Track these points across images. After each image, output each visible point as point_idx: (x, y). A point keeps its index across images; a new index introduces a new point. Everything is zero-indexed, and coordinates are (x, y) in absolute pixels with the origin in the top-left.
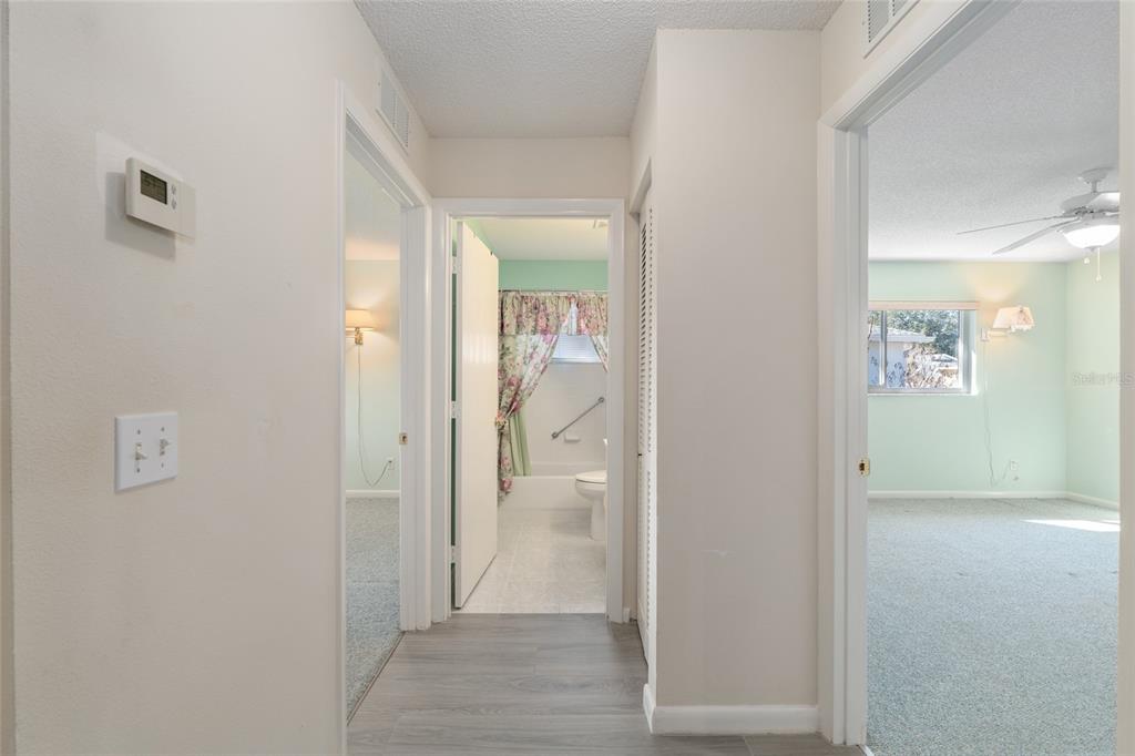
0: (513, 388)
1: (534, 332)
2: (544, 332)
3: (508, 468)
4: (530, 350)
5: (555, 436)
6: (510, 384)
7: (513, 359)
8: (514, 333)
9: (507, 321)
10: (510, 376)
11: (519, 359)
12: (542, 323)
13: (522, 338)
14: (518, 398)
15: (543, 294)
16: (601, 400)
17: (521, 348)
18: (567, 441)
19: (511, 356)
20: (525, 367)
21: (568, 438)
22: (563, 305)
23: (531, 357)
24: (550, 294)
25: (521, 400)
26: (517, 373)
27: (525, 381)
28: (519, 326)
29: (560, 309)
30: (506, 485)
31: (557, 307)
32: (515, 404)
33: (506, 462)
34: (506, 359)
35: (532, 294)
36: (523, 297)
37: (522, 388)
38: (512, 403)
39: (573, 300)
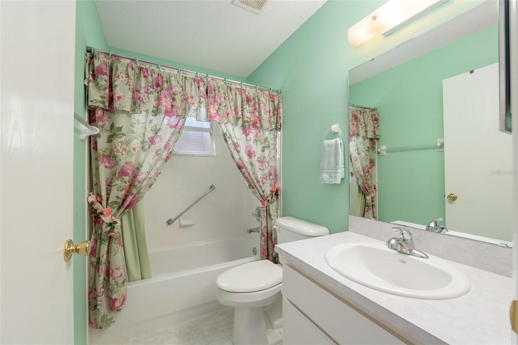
0: (126, 178)
1: (156, 112)
2: (169, 113)
3: (120, 280)
4: (150, 134)
5: (169, 222)
6: (123, 173)
7: (128, 143)
8: (128, 109)
9: (118, 92)
10: (122, 163)
11: (136, 143)
12: (166, 103)
13: (140, 118)
14: (134, 191)
15: (168, 71)
16: (212, 187)
17: (138, 129)
18: (181, 226)
19: (123, 139)
20: (143, 154)
21: (183, 223)
22: (191, 90)
23: (152, 141)
24: (175, 72)
25: (139, 192)
26: (133, 160)
27: (144, 170)
28: (136, 102)
29: (188, 90)
30: (117, 304)
31: (184, 89)
32: (130, 198)
33: (117, 273)
34: (117, 141)
35: (154, 67)
36: (141, 69)
37: (140, 178)
38: (126, 196)
39: (201, 84)
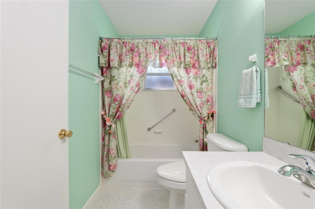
0: (117, 103)
1: (131, 66)
2: (137, 65)
3: (113, 156)
4: (129, 79)
5: (149, 129)
6: (115, 100)
7: (118, 84)
8: (116, 66)
9: (112, 57)
10: (115, 95)
11: (121, 84)
12: (136, 60)
13: (123, 69)
14: (120, 110)
15: (137, 41)
16: (174, 110)
17: (123, 76)
19: (116, 82)
20: (125, 89)
21: (156, 131)
22: (150, 49)
23: (129, 82)
24: (141, 41)
25: (122, 111)
26: (120, 93)
27: (125, 98)
28: (121, 61)
29: (148, 50)
30: (112, 168)
31: (146, 50)
32: (118, 113)
33: (112, 152)
34: (113, 83)
35: (130, 41)
36: (124, 43)
37: (124, 102)
39: (157, 45)
